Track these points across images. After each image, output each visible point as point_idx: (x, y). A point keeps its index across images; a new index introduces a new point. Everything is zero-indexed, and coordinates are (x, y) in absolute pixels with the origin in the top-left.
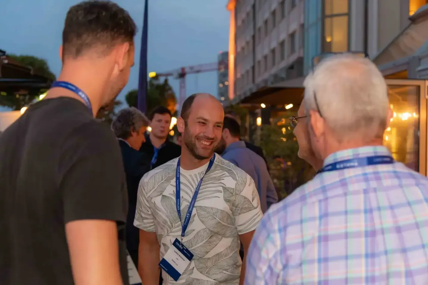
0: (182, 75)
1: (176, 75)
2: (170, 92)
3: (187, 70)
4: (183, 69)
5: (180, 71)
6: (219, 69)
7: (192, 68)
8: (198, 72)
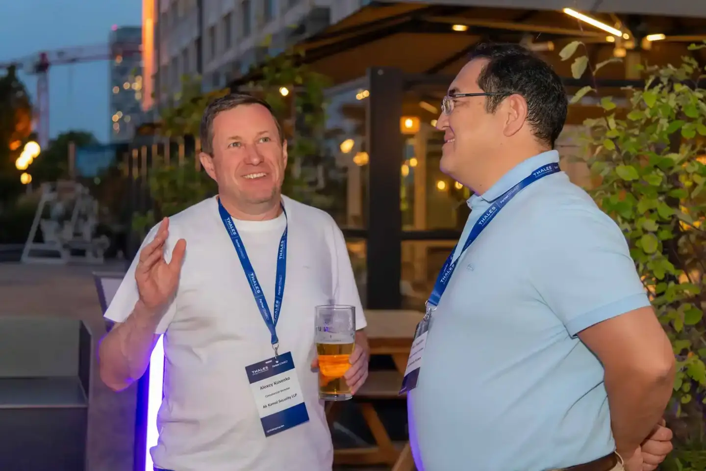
0: (42, 66)
1: (29, 66)
2: (20, 94)
3: (51, 58)
4: (43, 55)
5: (38, 60)
6: (113, 56)
7: (61, 54)
8: (73, 60)
